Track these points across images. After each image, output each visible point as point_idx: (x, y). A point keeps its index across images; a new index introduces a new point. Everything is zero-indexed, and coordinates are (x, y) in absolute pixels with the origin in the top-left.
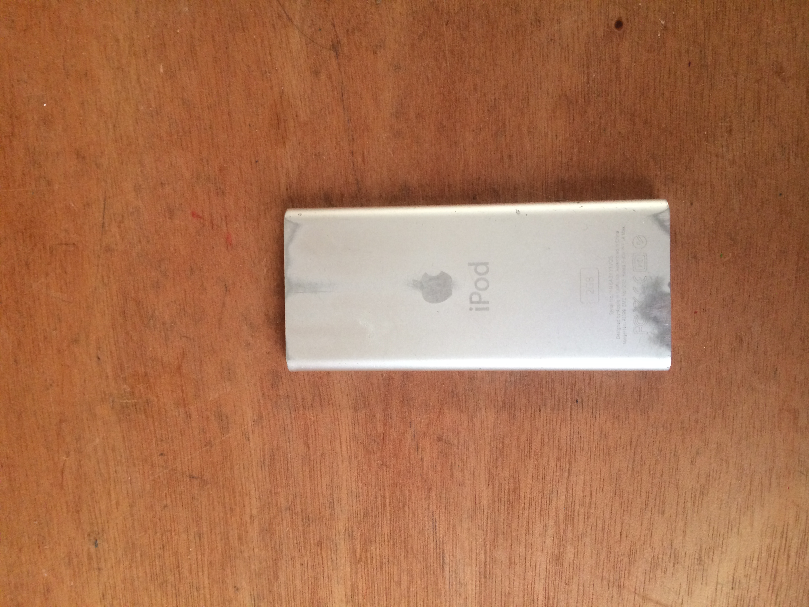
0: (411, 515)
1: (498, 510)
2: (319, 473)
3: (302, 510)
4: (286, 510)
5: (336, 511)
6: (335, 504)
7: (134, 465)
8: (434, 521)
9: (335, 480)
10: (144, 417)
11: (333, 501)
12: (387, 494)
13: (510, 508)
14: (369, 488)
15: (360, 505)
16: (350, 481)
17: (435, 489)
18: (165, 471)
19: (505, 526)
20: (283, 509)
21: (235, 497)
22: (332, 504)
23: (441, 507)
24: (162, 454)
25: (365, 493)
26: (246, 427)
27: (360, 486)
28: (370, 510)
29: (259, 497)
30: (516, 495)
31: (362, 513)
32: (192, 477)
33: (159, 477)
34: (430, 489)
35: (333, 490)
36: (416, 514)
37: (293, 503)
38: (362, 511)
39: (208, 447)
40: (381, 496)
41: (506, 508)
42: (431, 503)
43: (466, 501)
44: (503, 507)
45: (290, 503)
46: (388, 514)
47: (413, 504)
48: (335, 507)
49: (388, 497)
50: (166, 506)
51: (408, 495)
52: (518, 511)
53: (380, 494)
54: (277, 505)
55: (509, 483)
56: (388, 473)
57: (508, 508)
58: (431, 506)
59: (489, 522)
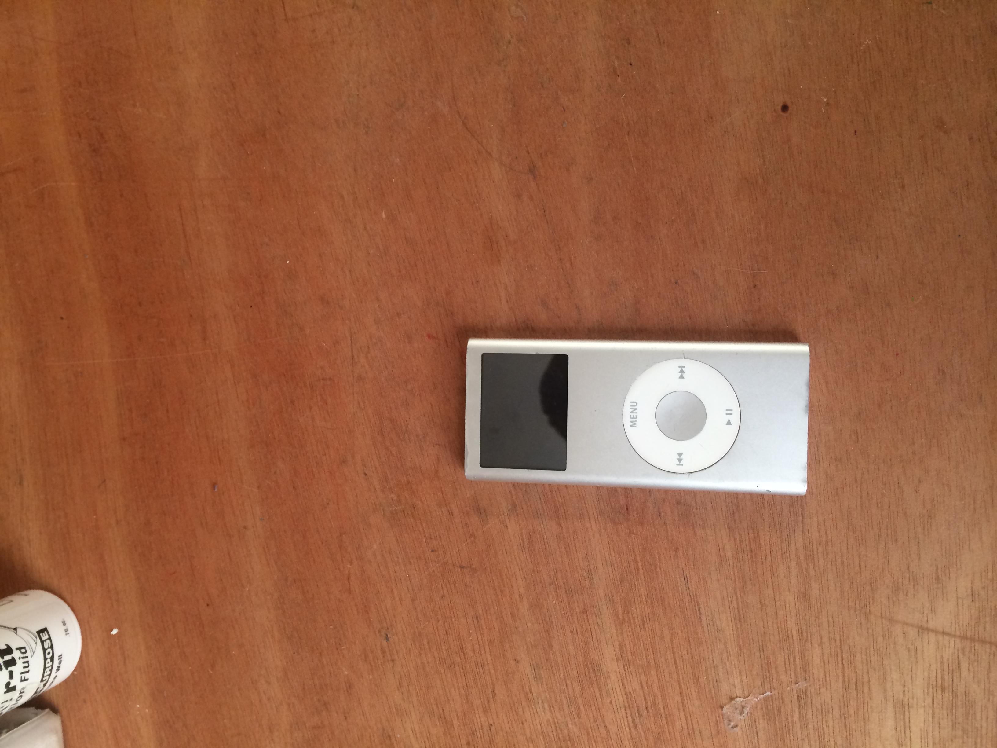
0: (663, 575)
1: (743, 559)
2: (574, 548)
3: (564, 584)
4: (550, 585)
5: (595, 580)
6: (593, 574)
7: (410, 563)
8: (685, 577)
9: (590, 552)
10: (412, 520)
11: (591, 571)
12: (638, 558)
13: (753, 556)
14: (621, 555)
15: (615, 571)
16: (603, 552)
17: (681, 548)
18: (438, 565)
19: (751, 572)
20: (547, 584)
21: (502, 580)
22: (590, 574)
23: (689, 564)
24: (432, 551)
25: (618, 561)
26: (503, 516)
27: (613, 555)
28: (625, 575)
29: (524, 577)
30: (757, 544)
31: (618, 579)
32: (462, 567)
33: (434, 571)
34: (677, 550)
35: (589, 562)
36: (667, 573)
37: (555, 579)
38: (618, 577)
39: (472, 539)
40: (633, 561)
41: (749, 556)
42: (680, 562)
43: (712, 555)
44: (746, 556)
45: (552, 578)
46: (643, 577)
47: (664, 564)
48: (593, 577)
49: (639, 561)
50: (443, 596)
51: (657, 557)
52: (761, 558)
53: (632, 560)
54: (541, 582)
55: (748, 534)
56: (636, 539)
57: (751, 556)
58: (680, 564)
59: (736, 572)
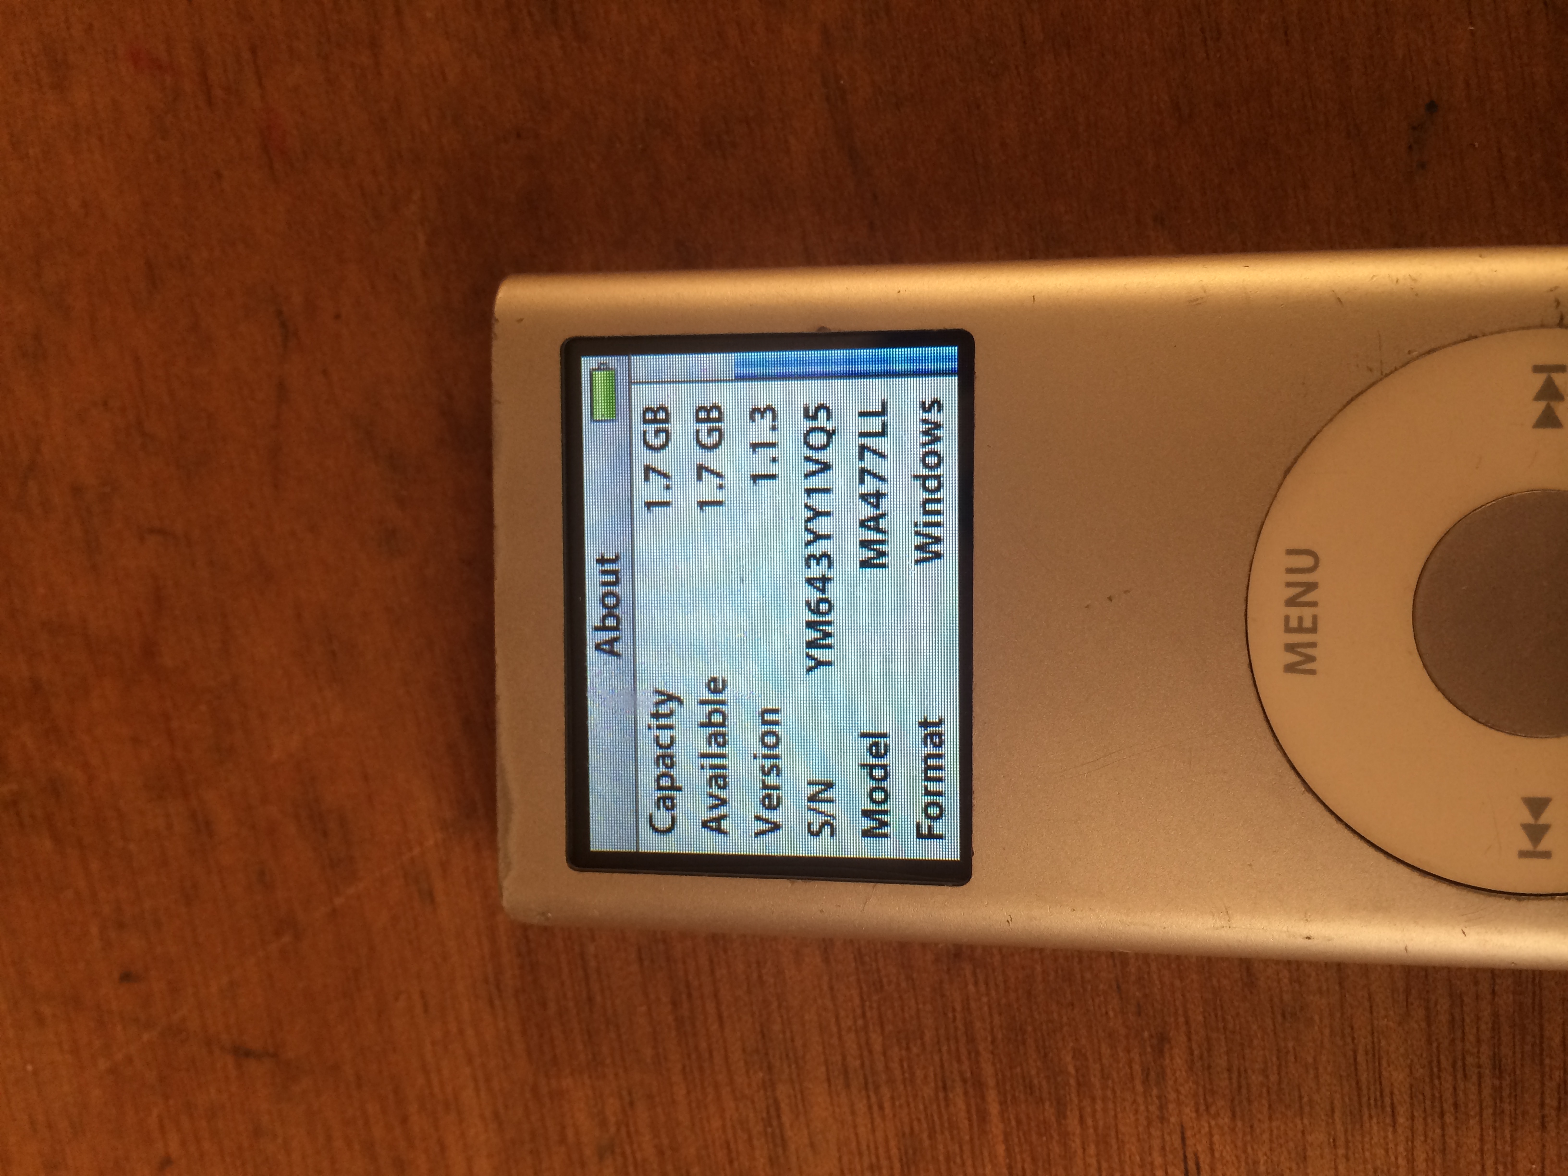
1: (1456, 1105)
6: (786, 1119)
17: (1183, 1038)
18: (146, 1037)
22: (775, 1123)
23: (1213, 1110)
25: (897, 1073)
26: (417, 851)
32: (242, 1053)
35: (770, 1068)
37: (623, 1131)
39: (286, 939)
42: (1172, 1096)
45: (613, 1129)
47: (1099, 1106)
48: (789, 1133)
49: (991, 1082)
51: (1071, 1070)
52: (1537, 1098)
53: (961, 1073)
54: (563, 1140)
56: (983, 988)
57: (1498, 1090)
58: (1171, 1106)
